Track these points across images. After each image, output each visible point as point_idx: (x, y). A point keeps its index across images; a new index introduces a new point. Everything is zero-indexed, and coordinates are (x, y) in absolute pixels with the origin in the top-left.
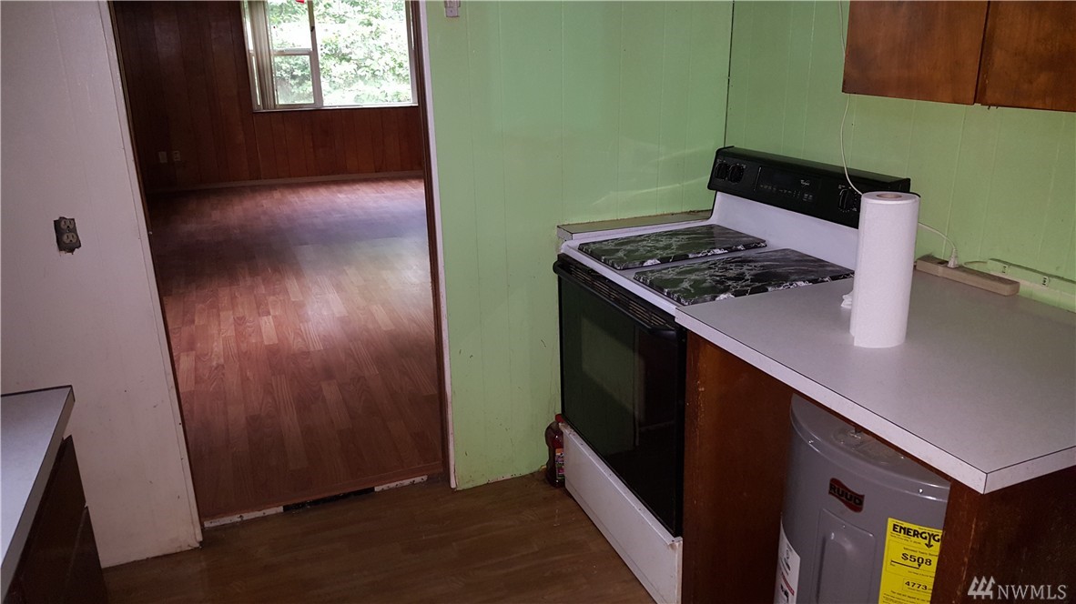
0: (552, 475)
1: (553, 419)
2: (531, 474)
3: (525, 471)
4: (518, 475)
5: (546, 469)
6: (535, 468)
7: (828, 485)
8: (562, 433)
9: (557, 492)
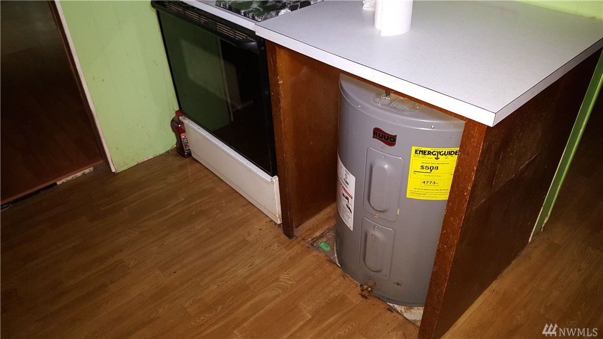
0: (182, 150)
1: (174, 115)
2: (167, 152)
3: (162, 151)
4: (158, 155)
5: (176, 147)
6: (169, 148)
7: (372, 132)
8: (183, 123)
9: (187, 160)
